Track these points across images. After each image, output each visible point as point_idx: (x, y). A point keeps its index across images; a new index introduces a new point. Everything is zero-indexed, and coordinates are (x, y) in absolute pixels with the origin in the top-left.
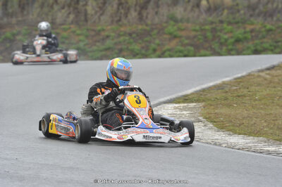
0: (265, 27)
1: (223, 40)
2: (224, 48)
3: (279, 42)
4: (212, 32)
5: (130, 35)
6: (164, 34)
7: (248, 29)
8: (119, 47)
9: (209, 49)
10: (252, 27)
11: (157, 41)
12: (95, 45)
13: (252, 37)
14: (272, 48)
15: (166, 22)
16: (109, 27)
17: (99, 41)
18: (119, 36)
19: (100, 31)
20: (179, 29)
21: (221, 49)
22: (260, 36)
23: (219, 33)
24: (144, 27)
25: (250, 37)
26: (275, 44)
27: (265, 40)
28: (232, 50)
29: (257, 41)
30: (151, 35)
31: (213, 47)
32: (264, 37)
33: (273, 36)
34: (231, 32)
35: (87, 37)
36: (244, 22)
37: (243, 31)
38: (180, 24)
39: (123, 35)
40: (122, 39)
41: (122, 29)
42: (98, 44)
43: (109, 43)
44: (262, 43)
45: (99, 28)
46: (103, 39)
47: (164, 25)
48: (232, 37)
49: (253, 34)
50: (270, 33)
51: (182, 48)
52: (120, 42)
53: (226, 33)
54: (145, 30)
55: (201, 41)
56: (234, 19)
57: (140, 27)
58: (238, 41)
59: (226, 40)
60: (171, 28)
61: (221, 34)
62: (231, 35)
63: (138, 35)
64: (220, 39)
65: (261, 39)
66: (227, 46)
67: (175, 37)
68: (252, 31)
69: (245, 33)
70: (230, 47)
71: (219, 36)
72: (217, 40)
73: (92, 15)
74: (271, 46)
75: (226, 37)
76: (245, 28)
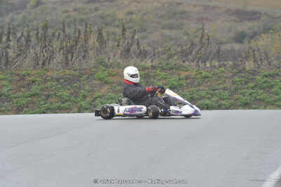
0: (201, 73)
5: (58, 80)
6: (94, 79)
7: (182, 76)
8: (47, 93)
10: (187, 73)
11: (87, 87)
12: (20, 91)
15: (96, 67)
16: (34, 72)
17: (24, 87)
18: (46, 81)
19: (24, 76)
20: (110, 75)
23: (152, 80)
24: (72, 72)
29: (193, 89)
30: (79, 81)
33: (209, 84)
35: (11, 82)
36: (178, 68)
38: (110, 69)
39: (50, 80)
40: (49, 84)
41: (49, 74)
42: (23, 89)
43: (35, 89)
45: (24, 72)
46: (29, 85)
47: (94, 70)
49: (188, 81)
50: (206, 80)
51: (113, 95)
52: (47, 88)
54: (74, 75)
56: (167, 64)
57: (68, 72)
60: (101, 73)
63: (65, 81)
67: (106, 83)
68: (187, 78)
69: (180, 79)
73: (14, 58)
76: (179, 75)
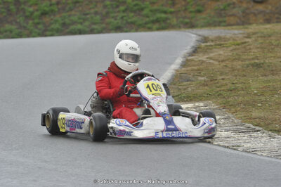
1: (28, 14)
2: (31, 22)
3: (87, 14)
4: (15, 4)
9: (14, 23)
13: (59, 9)
14: (81, 21)
21: (27, 23)
22: (67, 8)
25: (56, 10)
26: (84, 17)
27: (73, 13)
28: (39, 23)
31: (18, 20)
32: (71, 10)
34: (36, 4)
37: (48, 3)
44: (70, 16)
48: (37, 10)
53: (30, 6)
55: (4, 14)
58: (44, 14)
59: (32, 13)
61: (26, 8)
62: (36, 8)
64: (24, 13)
65: (68, 12)
66: (33, 19)
70: (36, 21)
71: (23, 9)
72: (21, 13)
74: (79, 19)
75: (31, 9)
